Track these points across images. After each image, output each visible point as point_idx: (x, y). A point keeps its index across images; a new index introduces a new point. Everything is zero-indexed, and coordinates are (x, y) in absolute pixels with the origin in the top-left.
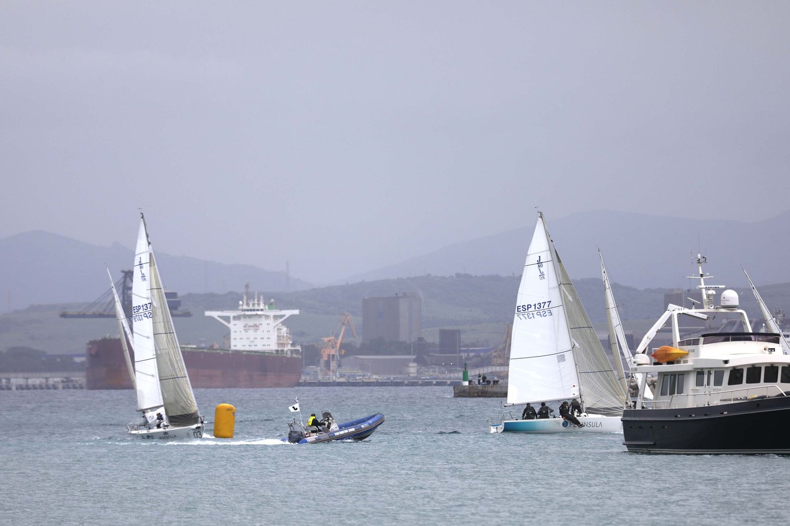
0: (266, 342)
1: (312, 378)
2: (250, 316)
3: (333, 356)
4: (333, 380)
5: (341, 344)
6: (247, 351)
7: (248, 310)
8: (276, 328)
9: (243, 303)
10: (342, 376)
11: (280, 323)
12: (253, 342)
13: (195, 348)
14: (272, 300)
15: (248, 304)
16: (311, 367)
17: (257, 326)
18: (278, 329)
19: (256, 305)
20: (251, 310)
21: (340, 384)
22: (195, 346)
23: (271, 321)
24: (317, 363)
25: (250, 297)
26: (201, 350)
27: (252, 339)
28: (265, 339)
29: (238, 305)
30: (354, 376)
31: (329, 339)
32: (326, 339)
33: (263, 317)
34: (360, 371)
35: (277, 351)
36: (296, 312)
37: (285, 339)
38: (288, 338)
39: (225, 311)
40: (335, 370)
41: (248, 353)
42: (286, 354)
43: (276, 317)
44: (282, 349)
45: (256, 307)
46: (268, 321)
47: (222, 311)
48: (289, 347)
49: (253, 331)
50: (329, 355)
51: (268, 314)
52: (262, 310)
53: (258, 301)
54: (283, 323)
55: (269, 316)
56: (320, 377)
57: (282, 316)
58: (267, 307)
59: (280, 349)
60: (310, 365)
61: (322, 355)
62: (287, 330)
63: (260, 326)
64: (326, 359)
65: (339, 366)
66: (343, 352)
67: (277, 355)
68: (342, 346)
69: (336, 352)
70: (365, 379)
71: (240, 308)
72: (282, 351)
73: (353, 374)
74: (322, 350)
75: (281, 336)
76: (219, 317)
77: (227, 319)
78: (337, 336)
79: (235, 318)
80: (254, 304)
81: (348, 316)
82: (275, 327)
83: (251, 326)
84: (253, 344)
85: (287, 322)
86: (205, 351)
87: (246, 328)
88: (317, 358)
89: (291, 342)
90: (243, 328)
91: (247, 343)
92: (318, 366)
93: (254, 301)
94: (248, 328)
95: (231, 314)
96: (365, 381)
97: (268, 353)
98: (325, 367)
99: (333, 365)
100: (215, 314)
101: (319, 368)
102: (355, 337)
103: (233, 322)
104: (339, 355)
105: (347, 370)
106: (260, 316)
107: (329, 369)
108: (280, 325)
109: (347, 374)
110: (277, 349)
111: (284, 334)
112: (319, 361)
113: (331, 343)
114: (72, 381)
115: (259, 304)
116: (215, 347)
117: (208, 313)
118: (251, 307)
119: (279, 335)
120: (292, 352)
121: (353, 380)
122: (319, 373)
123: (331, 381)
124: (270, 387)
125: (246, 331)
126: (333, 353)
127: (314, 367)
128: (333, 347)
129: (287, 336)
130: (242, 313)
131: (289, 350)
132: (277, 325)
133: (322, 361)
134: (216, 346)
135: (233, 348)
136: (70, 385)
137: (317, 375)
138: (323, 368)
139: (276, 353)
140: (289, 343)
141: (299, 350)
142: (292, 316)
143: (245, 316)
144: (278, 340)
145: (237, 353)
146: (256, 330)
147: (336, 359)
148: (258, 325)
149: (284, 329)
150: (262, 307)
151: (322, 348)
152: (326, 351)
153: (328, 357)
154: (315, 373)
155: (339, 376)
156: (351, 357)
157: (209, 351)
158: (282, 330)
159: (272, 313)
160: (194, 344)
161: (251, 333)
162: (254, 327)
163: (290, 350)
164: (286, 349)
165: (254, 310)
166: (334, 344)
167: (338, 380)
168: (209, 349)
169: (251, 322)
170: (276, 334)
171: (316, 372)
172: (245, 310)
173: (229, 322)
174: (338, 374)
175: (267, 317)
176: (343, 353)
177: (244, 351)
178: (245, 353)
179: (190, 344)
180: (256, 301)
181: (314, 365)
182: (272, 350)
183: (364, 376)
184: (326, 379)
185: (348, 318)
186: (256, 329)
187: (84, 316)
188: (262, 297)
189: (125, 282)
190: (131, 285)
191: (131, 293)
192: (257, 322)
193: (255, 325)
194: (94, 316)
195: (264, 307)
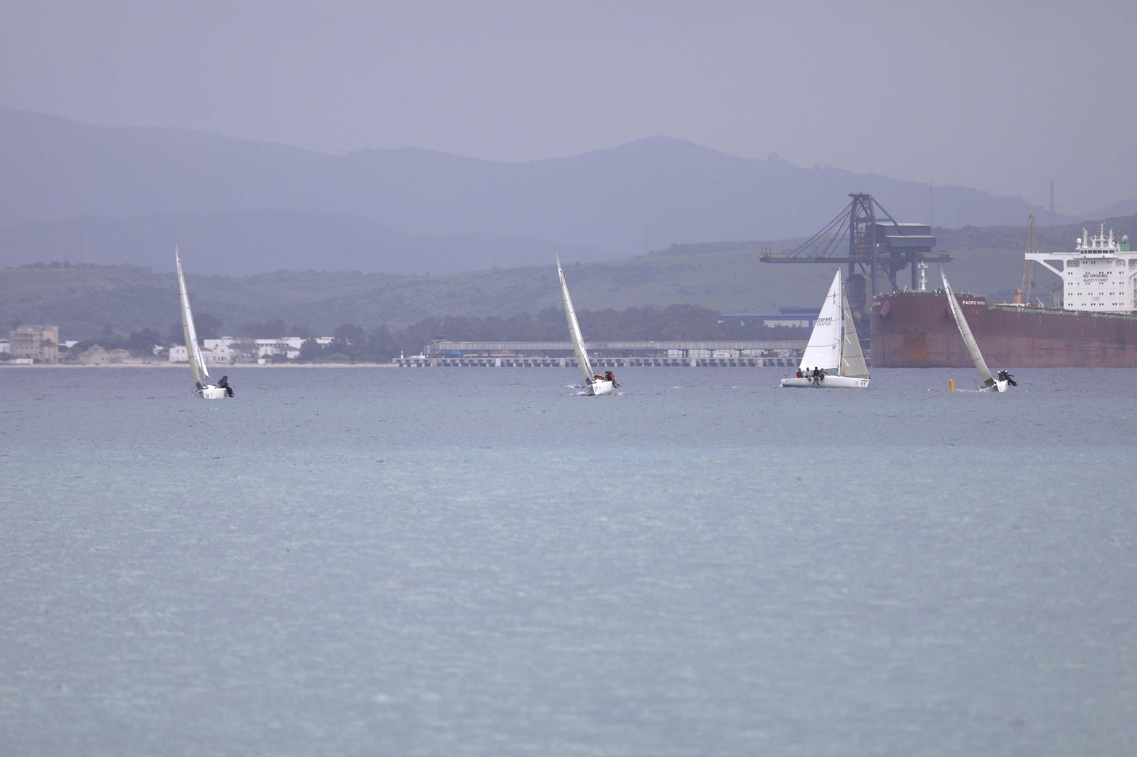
0: (1117, 299)
2: (1094, 261)
7: (1090, 252)
8: (1133, 278)
9: (1082, 241)
12: (1097, 299)
14: (1125, 237)
15: (1090, 243)
20: (1095, 252)
22: (1023, 305)
23: (1126, 269)
25: (1094, 232)
26: (1033, 310)
27: (1096, 295)
28: (1117, 294)
29: (1076, 244)
33: (1114, 263)
35: (1134, 312)
39: (1055, 253)
43: (1133, 262)
45: (1102, 247)
46: (1121, 269)
47: (1051, 251)
49: (1098, 282)
51: (1121, 257)
52: (1112, 252)
53: (1105, 238)
55: (1122, 260)
58: (1118, 246)
63: (1109, 275)
71: (1078, 248)
76: (1045, 261)
77: (1059, 265)
79: (1069, 263)
80: (1098, 243)
82: (1131, 277)
83: (1094, 275)
84: (1099, 303)
87: (1086, 279)
90: (1083, 278)
91: (1088, 301)
93: (1099, 238)
94: (1089, 278)
95: (1065, 257)
100: (1040, 258)
103: (1067, 269)
106: (1109, 260)
110: (1134, 309)
114: (776, 355)
115: (1106, 243)
116: (1039, 307)
117: (1028, 256)
118: (1094, 247)
125: (1087, 282)
130: (1082, 256)
132: (1134, 274)
135: (1066, 307)
136: (775, 360)
143: (1086, 261)
144: (1135, 296)
146: (1102, 282)
148: (1105, 273)
150: (1111, 246)
159: (1127, 256)
161: (1095, 286)
162: (1099, 276)
165: (1100, 252)
169: (1094, 270)
170: (1132, 287)
172: (1086, 252)
173: (1061, 269)
175: (1119, 262)
179: (1013, 301)
180: (1102, 238)
182: (1127, 312)
186: (1102, 280)
187: (795, 260)
188: (1111, 233)
189: (853, 211)
190: (863, 215)
191: (862, 225)
192: (1104, 269)
193: (1102, 275)
194: (809, 260)
195: (1116, 246)
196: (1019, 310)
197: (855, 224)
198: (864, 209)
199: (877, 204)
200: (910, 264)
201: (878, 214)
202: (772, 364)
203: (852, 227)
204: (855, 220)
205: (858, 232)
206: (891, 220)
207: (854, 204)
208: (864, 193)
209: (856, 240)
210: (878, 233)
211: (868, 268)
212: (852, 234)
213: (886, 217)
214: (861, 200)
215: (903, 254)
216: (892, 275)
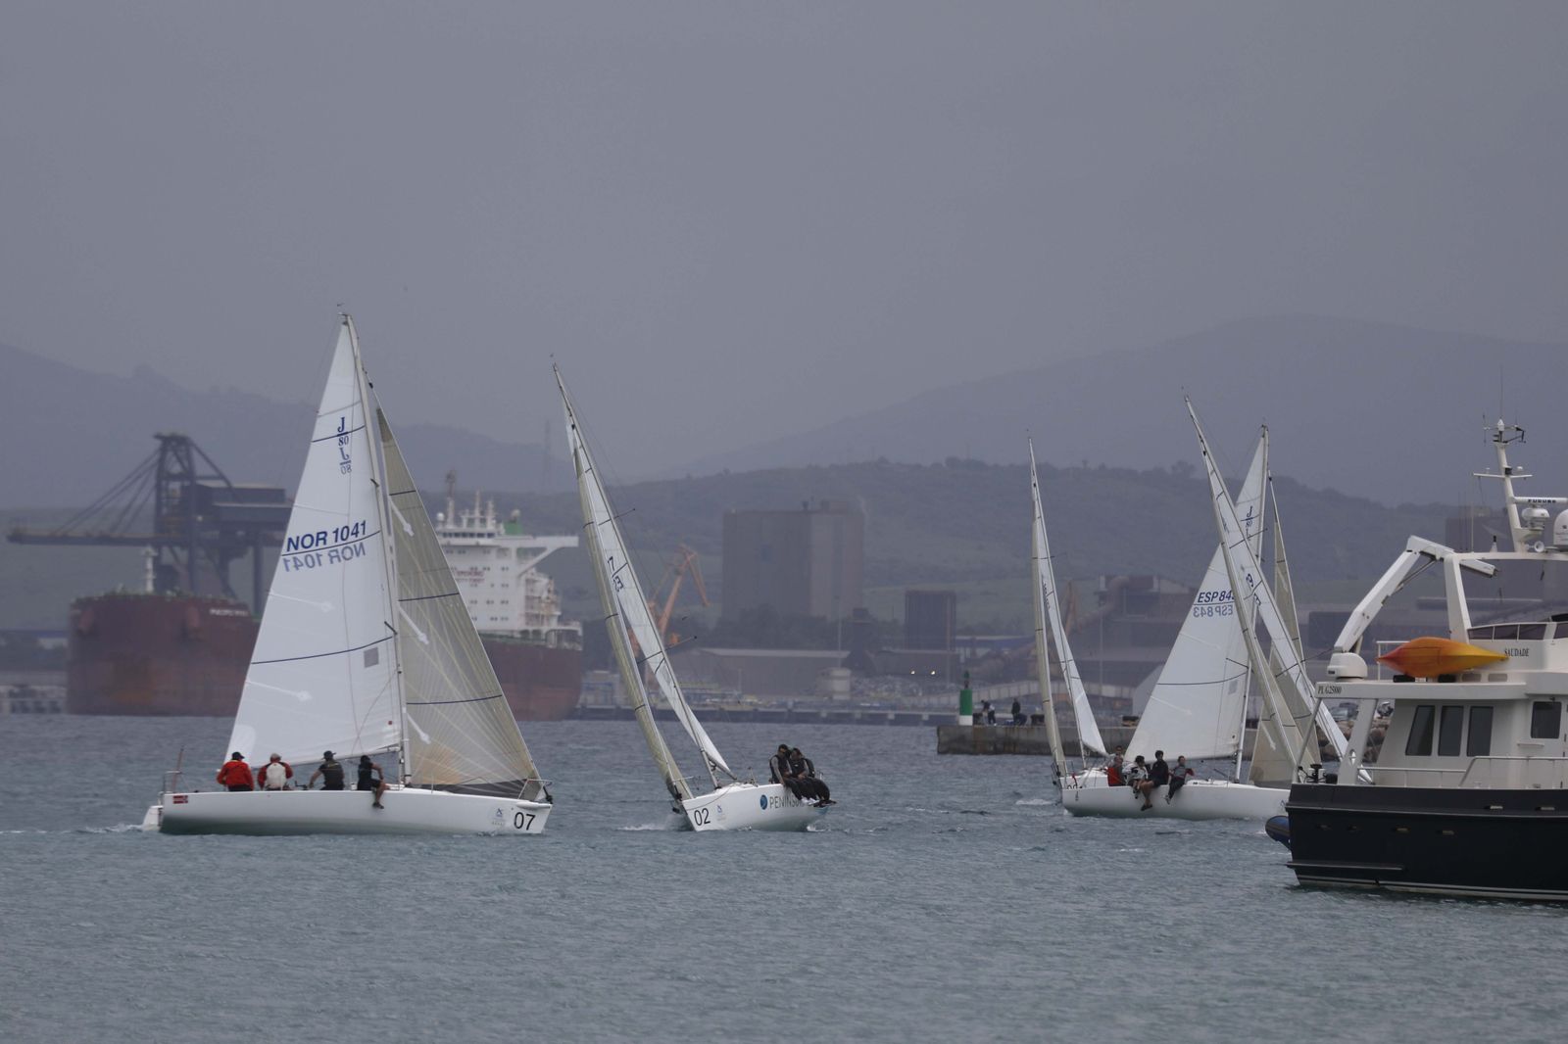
0: (497, 611)
1: (601, 698)
2: (462, 550)
5: (671, 619)
7: (457, 535)
8: (523, 578)
9: (446, 517)
11: (532, 567)
14: (516, 513)
15: (458, 521)
16: (597, 672)
17: (477, 573)
18: (528, 581)
19: (477, 523)
20: (464, 535)
23: (511, 562)
24: (614, 665)
25: (464, 503)
28: (497, 603)
33: (494, 553)
34: (715, 685)
35: (525, 633)
36: (572, 541)
37: (543, 605)
38: (552, 603)
42: (546, 640)
43: (523, 553)
44: (535, 628)
45: (477, 528)
46: (504, 562)
48: (554, 625)
49: (468, 584)
51: (504, 544)
52: (490, 535)
53: (482, 513)
54: (541, 567)
55: (507, 549)
56: (620, 698)
57: (537, 551)
58: (502, 527)
59: (531, 628)
60: (595, 668)
62: (550, 583)
63: (486, 572)
66: (675, 638)
67: (524, 642)
68: (674, 625)
70: (727, 703)
71: (439, 528)
72: (537, 633)
73: (698, 692)
75: (534, 598)
78: (661, 601)
80: (471, 522)
81: (690, 553)
82: (520, 575)
83: (462, 572)
85: (551, 565)
89: (558, 613)
93: (471, 513)
96: (727, 708)
97: (501, 637)
101: (617, 676)
102: (704, 605)
106: (485, 549)
108: (534, 570)
110: (524, 627)
111: (542, 592)
114: (33, 694)
115: (483, 521)
118: (464, 528)
119: (530, 594)
120: (560, 635)
122: (617, 688)
129: (548, 598)
130: (444, 541)
131: (552, 630)
132: (526, 572)
137: (612, 692)
139: (523, 638)
140: (552, 616)
141: (575, 632)
142: (560, 551)
143: (450, 549)
144: (527, 607)
146: (476, 582)
148: (480, 569)
149: (543, 582)
150: (490, 527)
154: (607, 688)
156: (695, 652)
158: (538, 584)
159: (514, 543)
162: (470, 574)
163: (555, 630)
164: (545, 629)
165: (472, 535)
170: (522, 592)
171: (610, 685)
172: (450, 535)
175: (502, 551)
180: (477, 514)
181: (605, 669)
182: (512, 631)
183: (723, 696)
185: (689, 558)
186: (475, 580)
187: (63, 539)
188: (491, 505)
189: (162, 461)
190: (176, 469)
191: (175, 486)
192: (478, 562)
193: (475, 572)
194: (89, 540)
195: (497, 527)
197: (164, 483)
198: (180, 460)
199: (200, 452)
200: (250, 551)
201: (201, 468)
202: (25, 710)
203: (158, 487)
204: (163, 476)
205: (168, 497)
206: (221, 477)
207: (163, 450)
208: (181, 432)
209: (165, 510)
210: (199, 498)
211: (183, 555)
212: (159, 499)
213: (212, 472)
214: (174, 444)
215: (240, 533)
216: (222, 568)
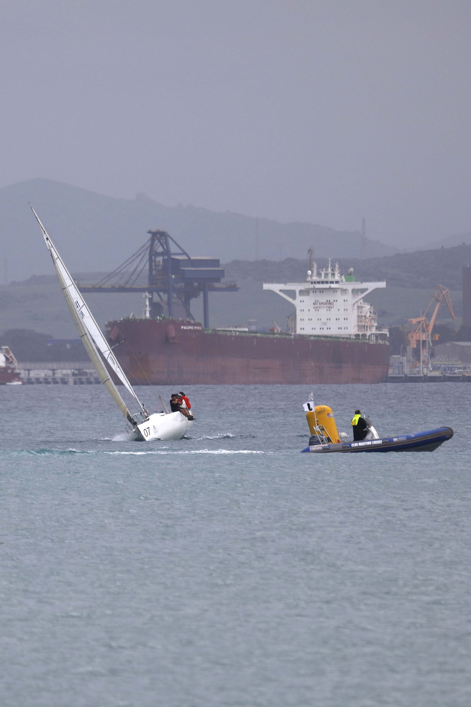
0: (342, 324)
1: (396, 371)
2: (322, 290)
3: (424, 342)
4: (424, 374)
5: (435, 326)
6: (315, 336)
7: (319, 283)
8: (356, 305)
9: (312, 272)
10: (435, 368)
11: (360, 299)
12: (325, 324)
13: (245, 332)
14: (352, 269)
15: (319, 275)
16: (394, 356)
17: (330, 304)
18: (358, 307)
19: (330, 275)
20: (323, 283)
21: (433, 379)
22: (247, 330)
23: (349, 296)
24: (404, 352)
25: (322, 265)
26: (252, 334)
27: (324, 320)
28: (342, 320)
29: (306, 275)
30: (451, 369)
31: (418, 319)
32: (414, 321)
33: (339, 292)
34: (460, 362)
35: (357, 336)
36: (382, 285)
37: (367, 320)
38: (372, 319)
39: (288, 284)
40: (427, 361)
41: (316, 338)
42: (369, 339)
43: (355, 292)
44: (363, 333)
45: (330, 279)
46: (345, 297)
47: (285, 283)
48: (374, 331)
49: (325, 309)
50: (418, 341)
51: (344, 287)
52: (337, 282)
53: (332, 270)
54: (365, 299)
55: (346, 290)
56: (407, 370)
57: (363, 290)
58: (343, 278)
59: (360, 333)
60: (394, 354)
61: (409, 341)
62: (370, 308)
63: (335, 303)
64: (415, 346)
65: (432, 355)
66: (437, 337)
67: (357, 341)
68: (436, 329)
69: (426, 337)
70: (467, 372)
71: (309, 279)
72: (364, 335)
73: (450, 366)
74: (410, 335)
75: (363, 316)
76: (280, 291)
77: (292, 294)
78: (429, 316)
79: (302, 292)
80: (326, 275)
81: (444, 290)
82: (354, 304)
83: (322, 303)
84: (325, 327)
85: (370, 298)
86: (258, 335)
87: (315, 306)
88: (402, 346)
89: (376, 324)
90: (313, 306)
91: (317, 325)
92: (403, 355)
93: (327, 270)
94: (318, 305)
95: (297, 287)
96: (466, 375)
97: (343, 338)
98: (413, 356)
99: (424, 354)
100: (276, 287)
101: (405, 358)
102: (453, 318)
103: (299, 298)
104: (432, 341)
105: (441, 361)
106: (335, 290)
107: (419, 359)
108: (361, 301)
109: (443, 366)
110: (357, 333)
111: (367, 313)
112: (405, 349)
113: (421, 325)
115: (333, 275)
116: (275, 332)
117: (266, 286)
118: (323, 278)
119: (360, 314)
120: (377, 336)
121: (450, 374)
122: (405, 364)
123: (422, 375)
124: (347, 382)
125: (316, 309)
126: (424, 339)
127: (399, 356)
128: (424, 331)
129: (370, 316)
130: (312, 286)
131: (372, 334)
132: (357, 302)
133: (409, 349)
134: (278, 329)
135: (299, 332)
137: (403, 367)
138: (411, 358)
139: (356, 339)
140: (374, 326)
141: (386, 335)
142: (376, 290)
143: (315, 290)
144: (358, 321)
145: (302, 337)
146: (329, 309)
147: (427, 347)
148: (332, 301)
149: (367, 308)
150: (337, 278)
151: (410, 332)
152: (414, 336)
153: (417, 344)
154: (400, 365)
155: (431, 369)
156: (448, 344)
157: (265, 336)
158: (364, 309)
159: (350, 286)
160: (244, 327)
161: (323, 312)
162: (326, 304)
163: (374, 334)
164: (368, 333)
165: (327, 282)
166: (425, 327)
167: (430, 374)
168: (264, 333)
169: (323, 298)
170: (356, 313)
171: (401, 363)
172: (315, 283)
173: (294, 298)
174: (430, 366)
175: (344, 291)
176: (437, 339)
177: (310, 336)
178: (312, 338)
179: (240, 326)
180: (330, 270)
181: (399, 354)
182: (350, 335)
183: (465, 368)
184: (415, 373)
185: (444, 292)
186: (329, 307)
187: (101, 290)
188: (337, 266)
189: (151, 246)
190: (159, 250)
191: (160, 259)
192: (331, 297)
193: (329, 302)
195: (341, 277)
196: (234, 334)
197: (153, 258)
198: (161, 244)
199: (172, 239)
200: (202, 294)
201: (174, 249)
203: (151, 260)
204: (153, 254)
205: (155, 265)
206: (185, 254)
207: (152, 240)
208: (162, 229)
209: (154, 273)
210: (174, 266)
211: (165, 297)
212: (151, 266)
213: (179, 251)
214: (158, 236)
215: (196, 284)
